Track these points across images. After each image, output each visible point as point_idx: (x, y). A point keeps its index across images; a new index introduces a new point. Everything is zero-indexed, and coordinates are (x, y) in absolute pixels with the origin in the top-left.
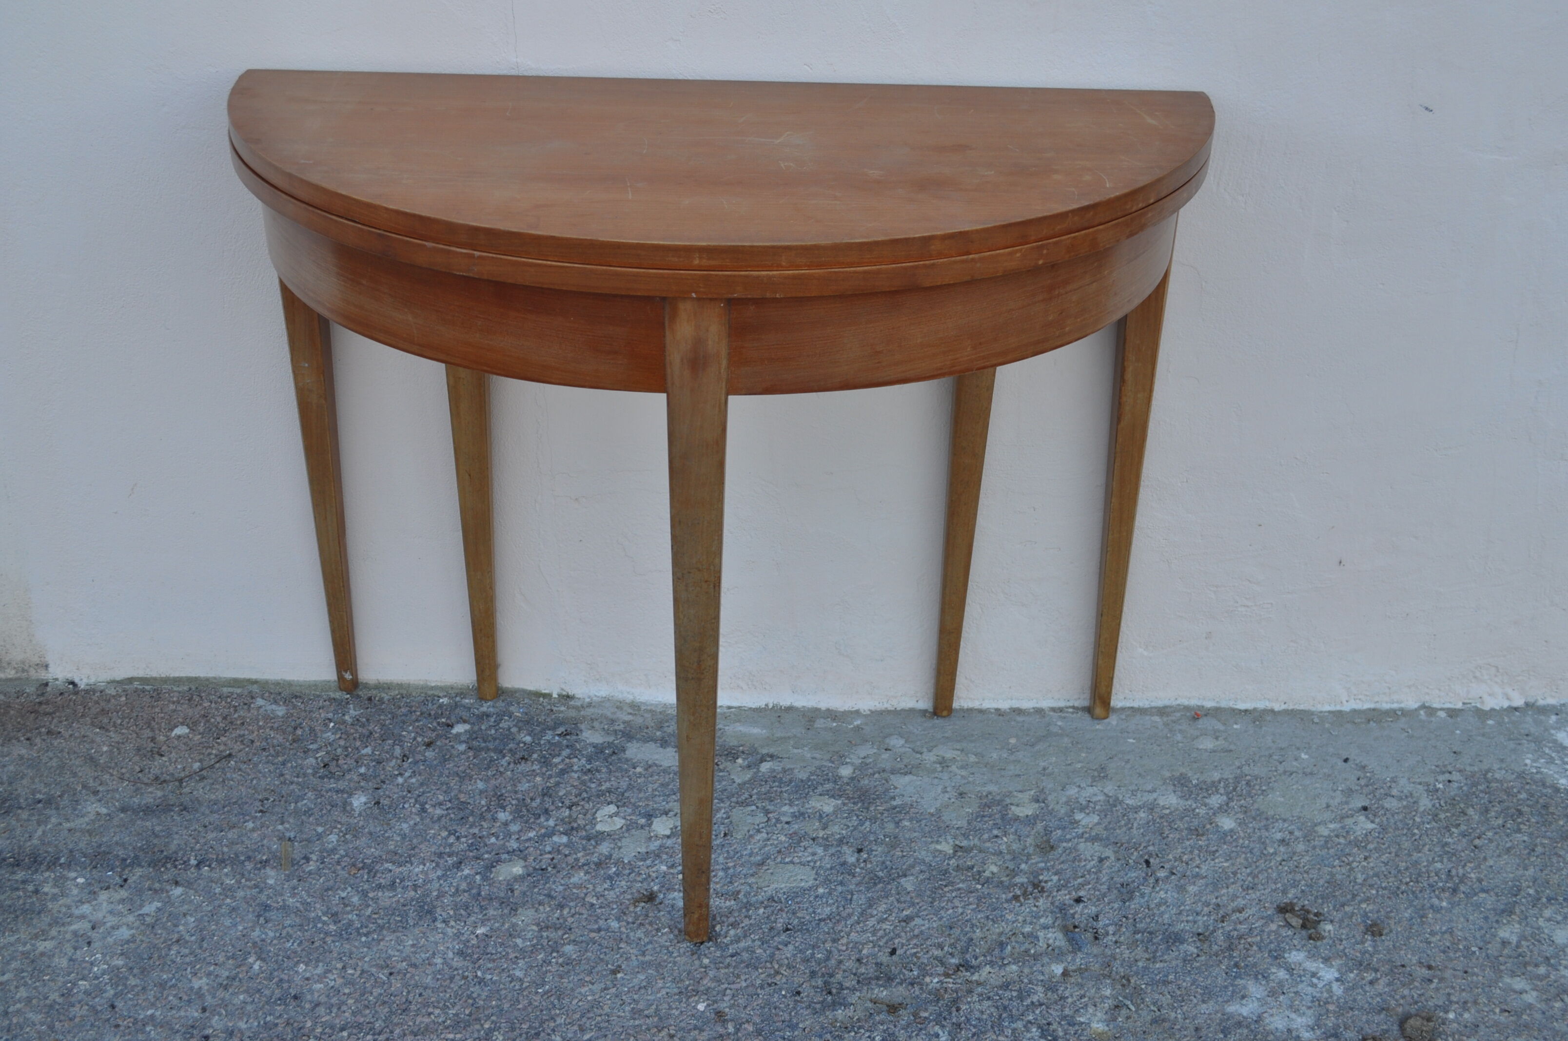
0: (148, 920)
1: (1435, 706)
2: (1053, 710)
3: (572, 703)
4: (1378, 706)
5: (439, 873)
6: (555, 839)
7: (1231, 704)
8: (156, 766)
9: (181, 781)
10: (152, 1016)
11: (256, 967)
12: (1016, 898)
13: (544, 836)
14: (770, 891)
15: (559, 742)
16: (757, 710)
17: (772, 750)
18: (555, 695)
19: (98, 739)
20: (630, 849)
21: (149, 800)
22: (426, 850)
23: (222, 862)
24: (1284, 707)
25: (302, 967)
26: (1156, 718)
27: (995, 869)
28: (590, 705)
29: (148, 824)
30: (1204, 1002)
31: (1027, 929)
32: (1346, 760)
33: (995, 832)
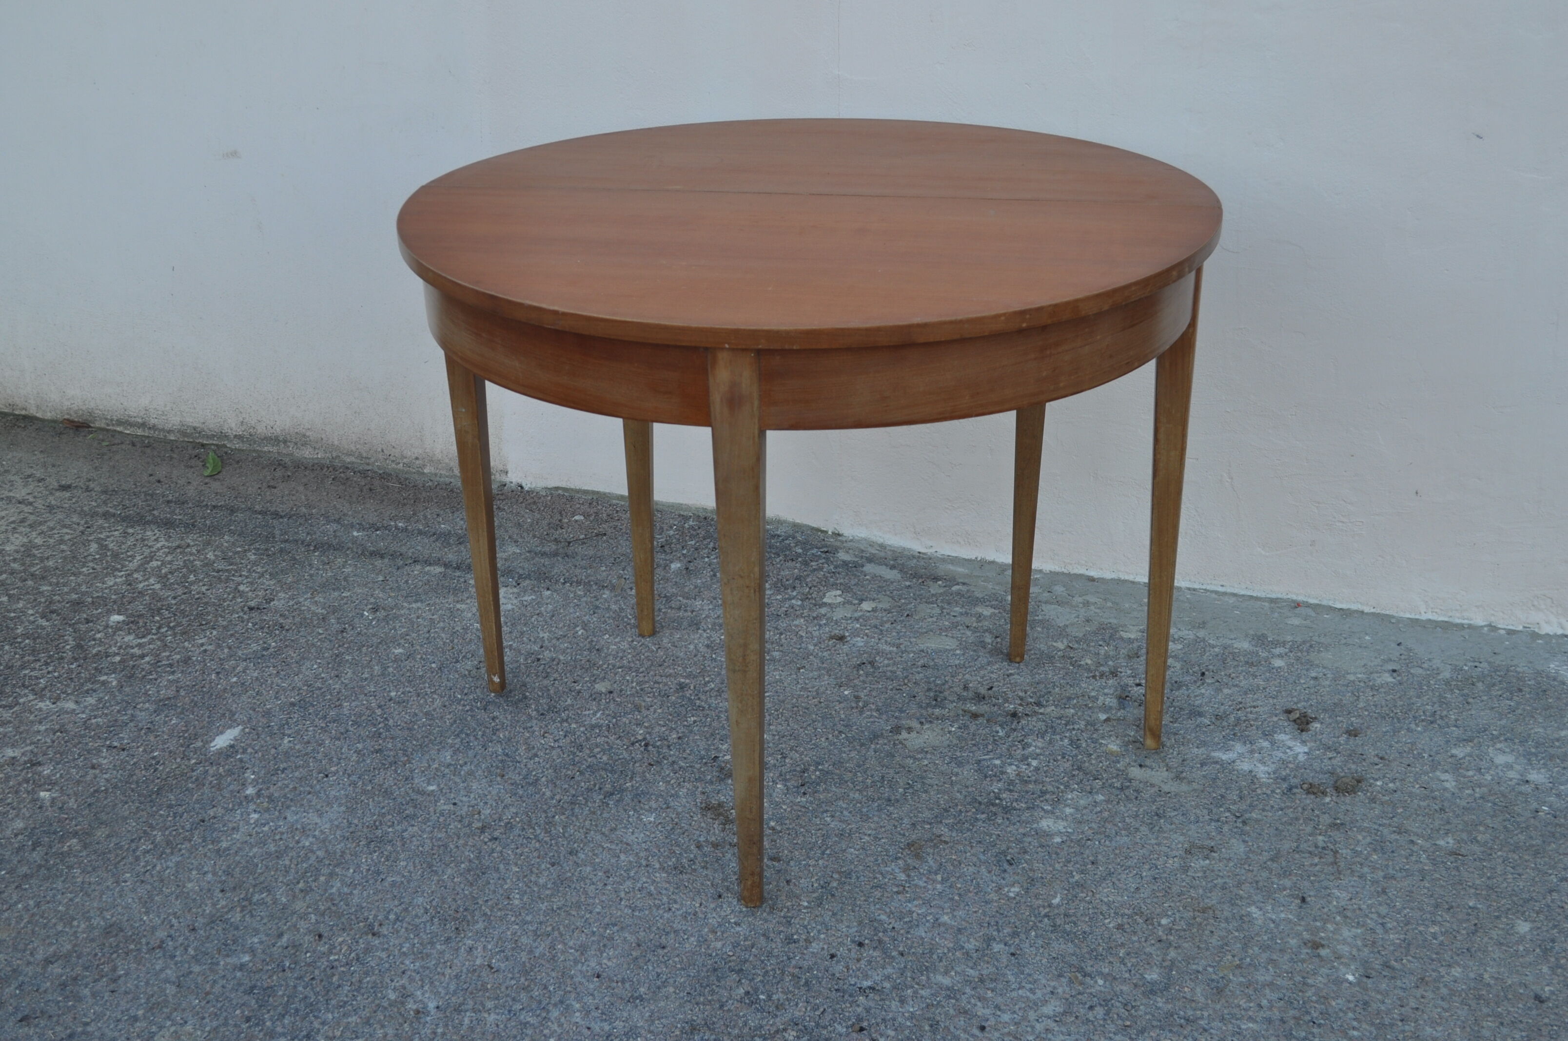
0: (525, 603)
1: (1499, 626)
2: (1189, 589)
3: (840, 538)
4: (1451, 620)
5: (711, 607)
6: (793, 601)
7: (1331, 604)
8: (556, 534)
9: (569, 543)
10: (511, 645)
11: (580, 633)
12: (1094, 677)
13: (786, 599)
14: (922, 647)
15: (820, 556)
16: (969, 561)
17: (966, 581)
18: (830, 533)
19: (527, 516)
20: (839, 614)
21: (547, 549)
22: (706, 594)
23: (579, 583)
24: (1372, 610)
25: (607, 636)
26: (1267, 604)
27: (1089, 662)
28: (851, 541)
29: (542, 561)
30: (1197, 747)
31: (1093, 694)
32: (1399, 644)
33: (1101, 643)
